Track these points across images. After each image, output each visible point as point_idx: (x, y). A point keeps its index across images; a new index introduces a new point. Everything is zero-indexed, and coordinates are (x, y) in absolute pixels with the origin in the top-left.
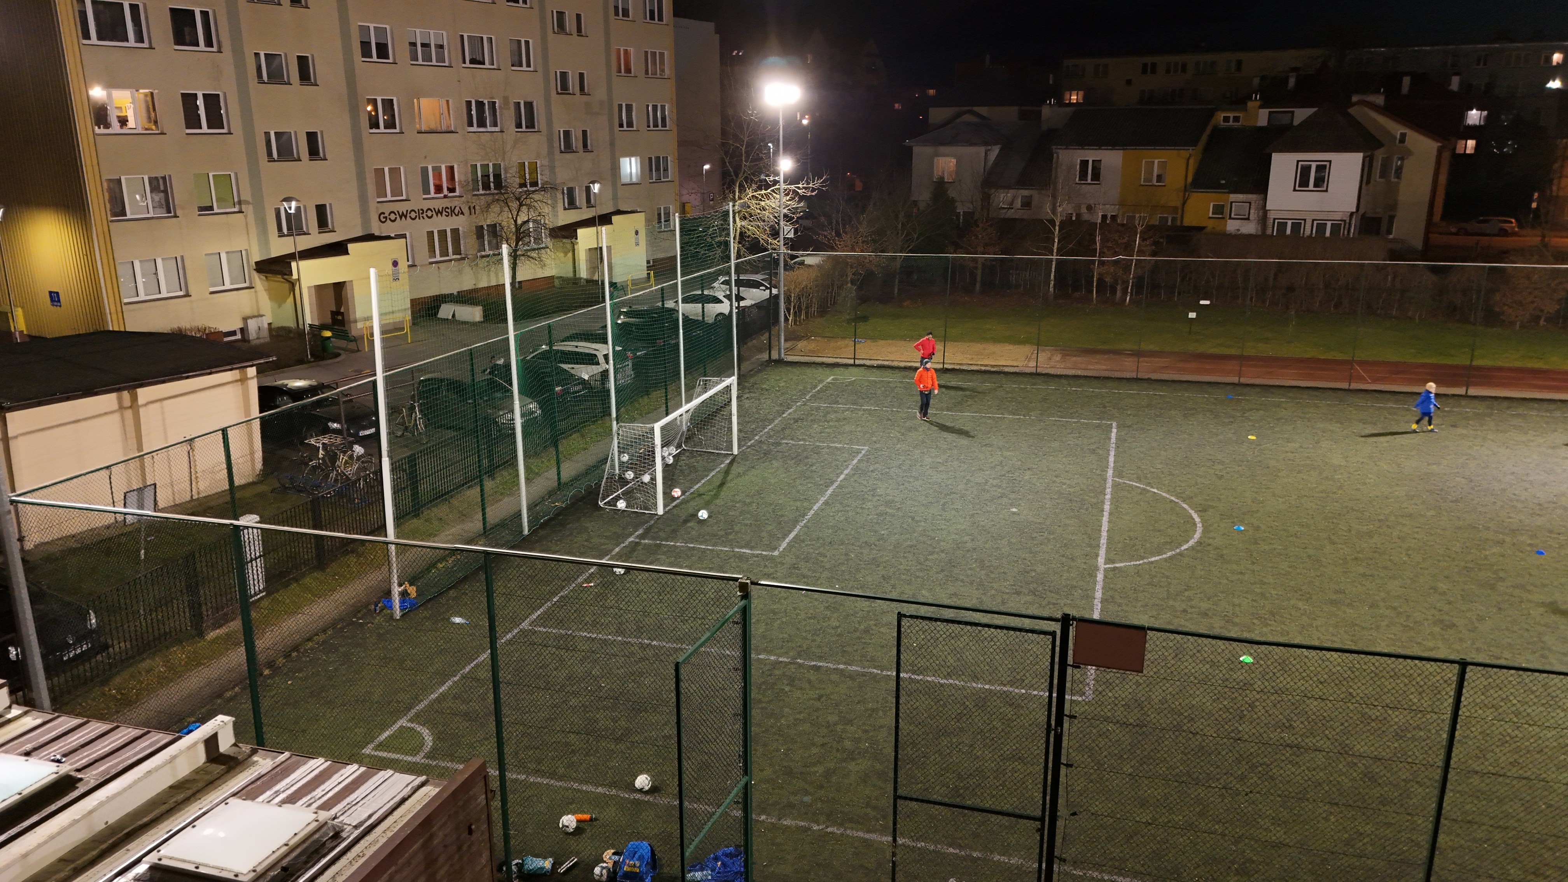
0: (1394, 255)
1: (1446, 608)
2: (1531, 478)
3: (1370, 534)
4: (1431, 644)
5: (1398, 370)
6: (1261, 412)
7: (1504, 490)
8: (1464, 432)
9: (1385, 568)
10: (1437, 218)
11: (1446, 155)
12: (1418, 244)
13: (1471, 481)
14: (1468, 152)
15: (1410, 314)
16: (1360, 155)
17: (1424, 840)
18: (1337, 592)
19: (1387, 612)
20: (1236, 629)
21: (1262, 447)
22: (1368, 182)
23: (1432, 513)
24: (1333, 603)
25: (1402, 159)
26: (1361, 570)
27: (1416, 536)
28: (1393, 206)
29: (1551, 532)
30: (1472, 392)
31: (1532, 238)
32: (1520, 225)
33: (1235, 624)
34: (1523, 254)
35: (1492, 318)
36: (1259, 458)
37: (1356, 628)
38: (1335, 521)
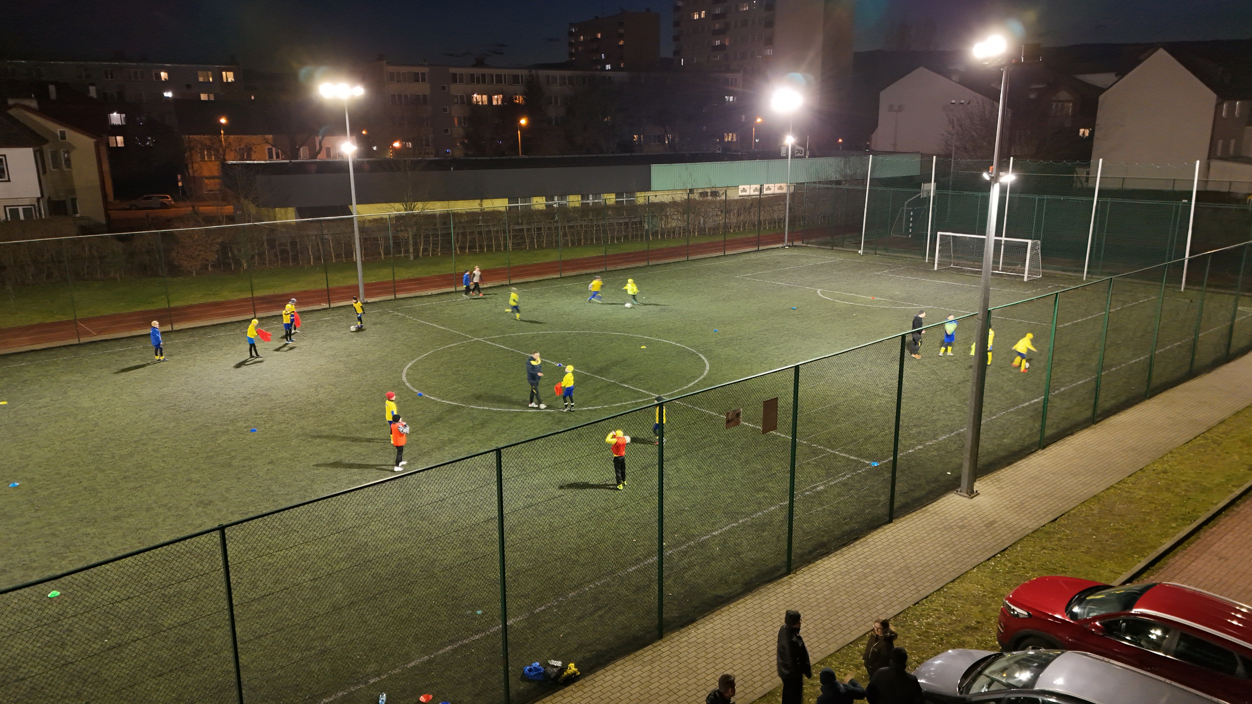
0: (84, 230)
1: (202, 491)
2: (233, 381)
3: (131, 455)
4: (199, 522)
5: (116, 321)
6: (6, 379)
7: (218, 394)
8: (179, 358)
9: (150, 477)
10: (111, 198)
11: (103, 149)
12: (103, 221)
13: (194, 393)
14: (119, 145)
15: (112, 275)
16: (31, 149)
17: (231, 666)
18: (117, 509)
19: (161, 510)
20: (37, 572)
21: (15, 409)
22: (45, 172)
23: (173, 424)
24: (116, 518)
25: (68, 152)
26: (132, 485)
27: (166, 445)
28: (72, 191)
29: (256, 414)
30: (177, 327)
31: (185, 209)
32: (175, 200)
33: (34, 569)
34: (182, 220)
35: (174, 270)
36: (15, 420)
37: (140, 531)
38: (98, 453)
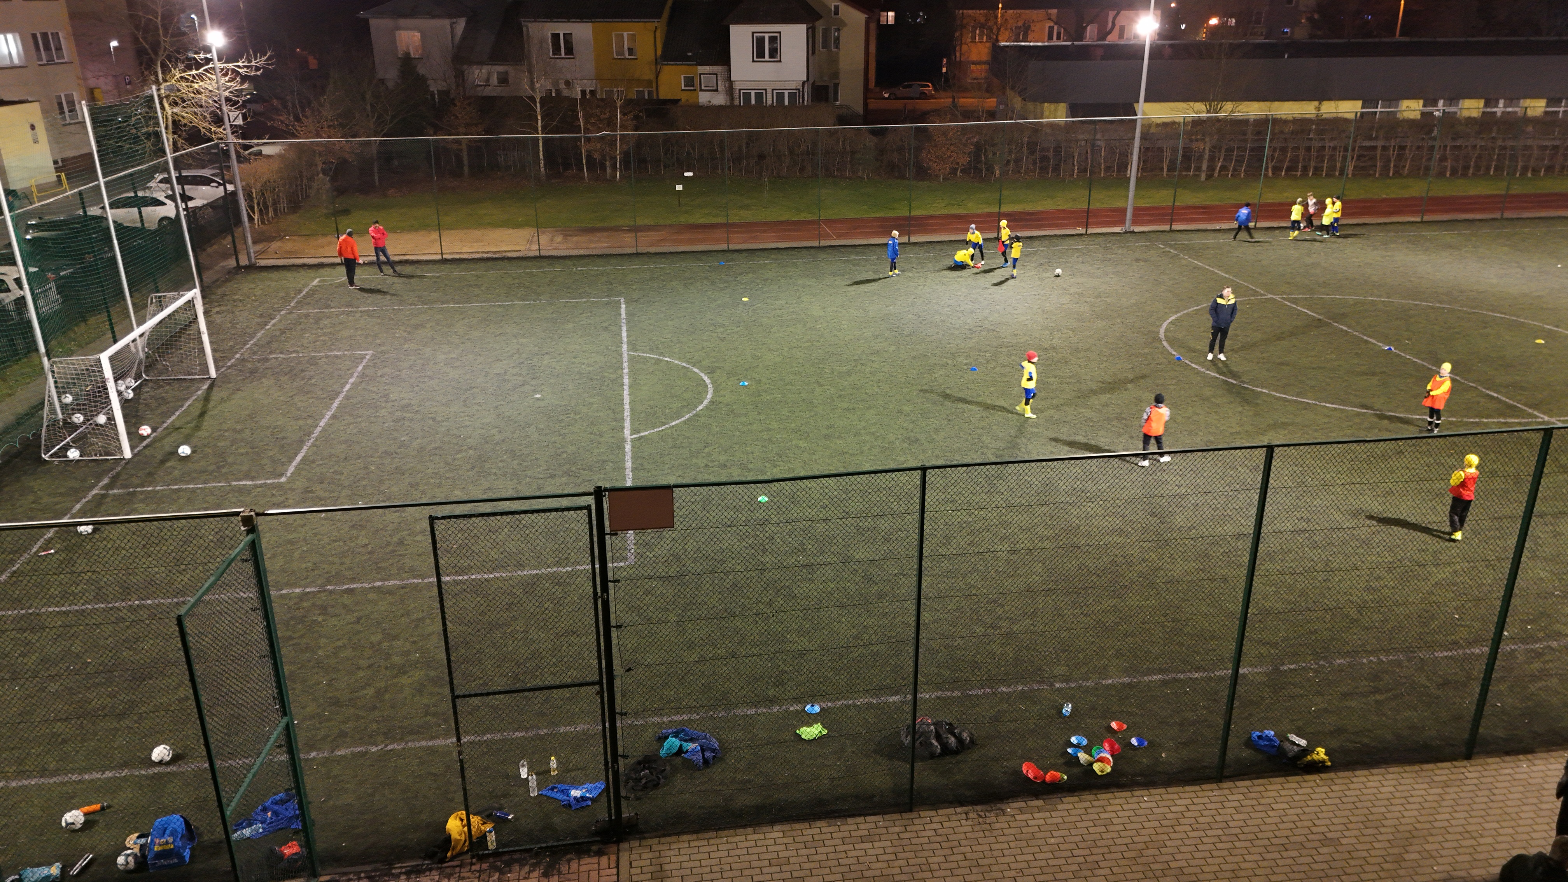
0: (841, 120)
1: (911, 427)
2: (962, 309)
3: (849, 373)
4: (903, 459)
5: (856, 225)
6: (750, 275)
7: (944, 321)
8: (911, 275)
9: (863, 400)
10: (872, 84)
11: (873, 26)
12: (860, 111)
13: (919, 317)
14: (890, 23)
15: (860, 174)
16: (803, 27)
17: (912, 620)
18: (828, 427)
19: (868, 438)
20: (752, 474)
21: (754, 308)
22: (813, 53)
23: (893, 348)
24: (827, 437)
25: (838, 30)
26: (845, 405)
27: (883, 369)
28: (836, 75)
29: (980, 351)
30: (914, 239)
31: (944, 101)
32: (935, 89)
33: (750, 470)
34: (939, 114)
35: (922, 173)
36: (753, 318)
37: (846, 455)
38: (821, 366)
